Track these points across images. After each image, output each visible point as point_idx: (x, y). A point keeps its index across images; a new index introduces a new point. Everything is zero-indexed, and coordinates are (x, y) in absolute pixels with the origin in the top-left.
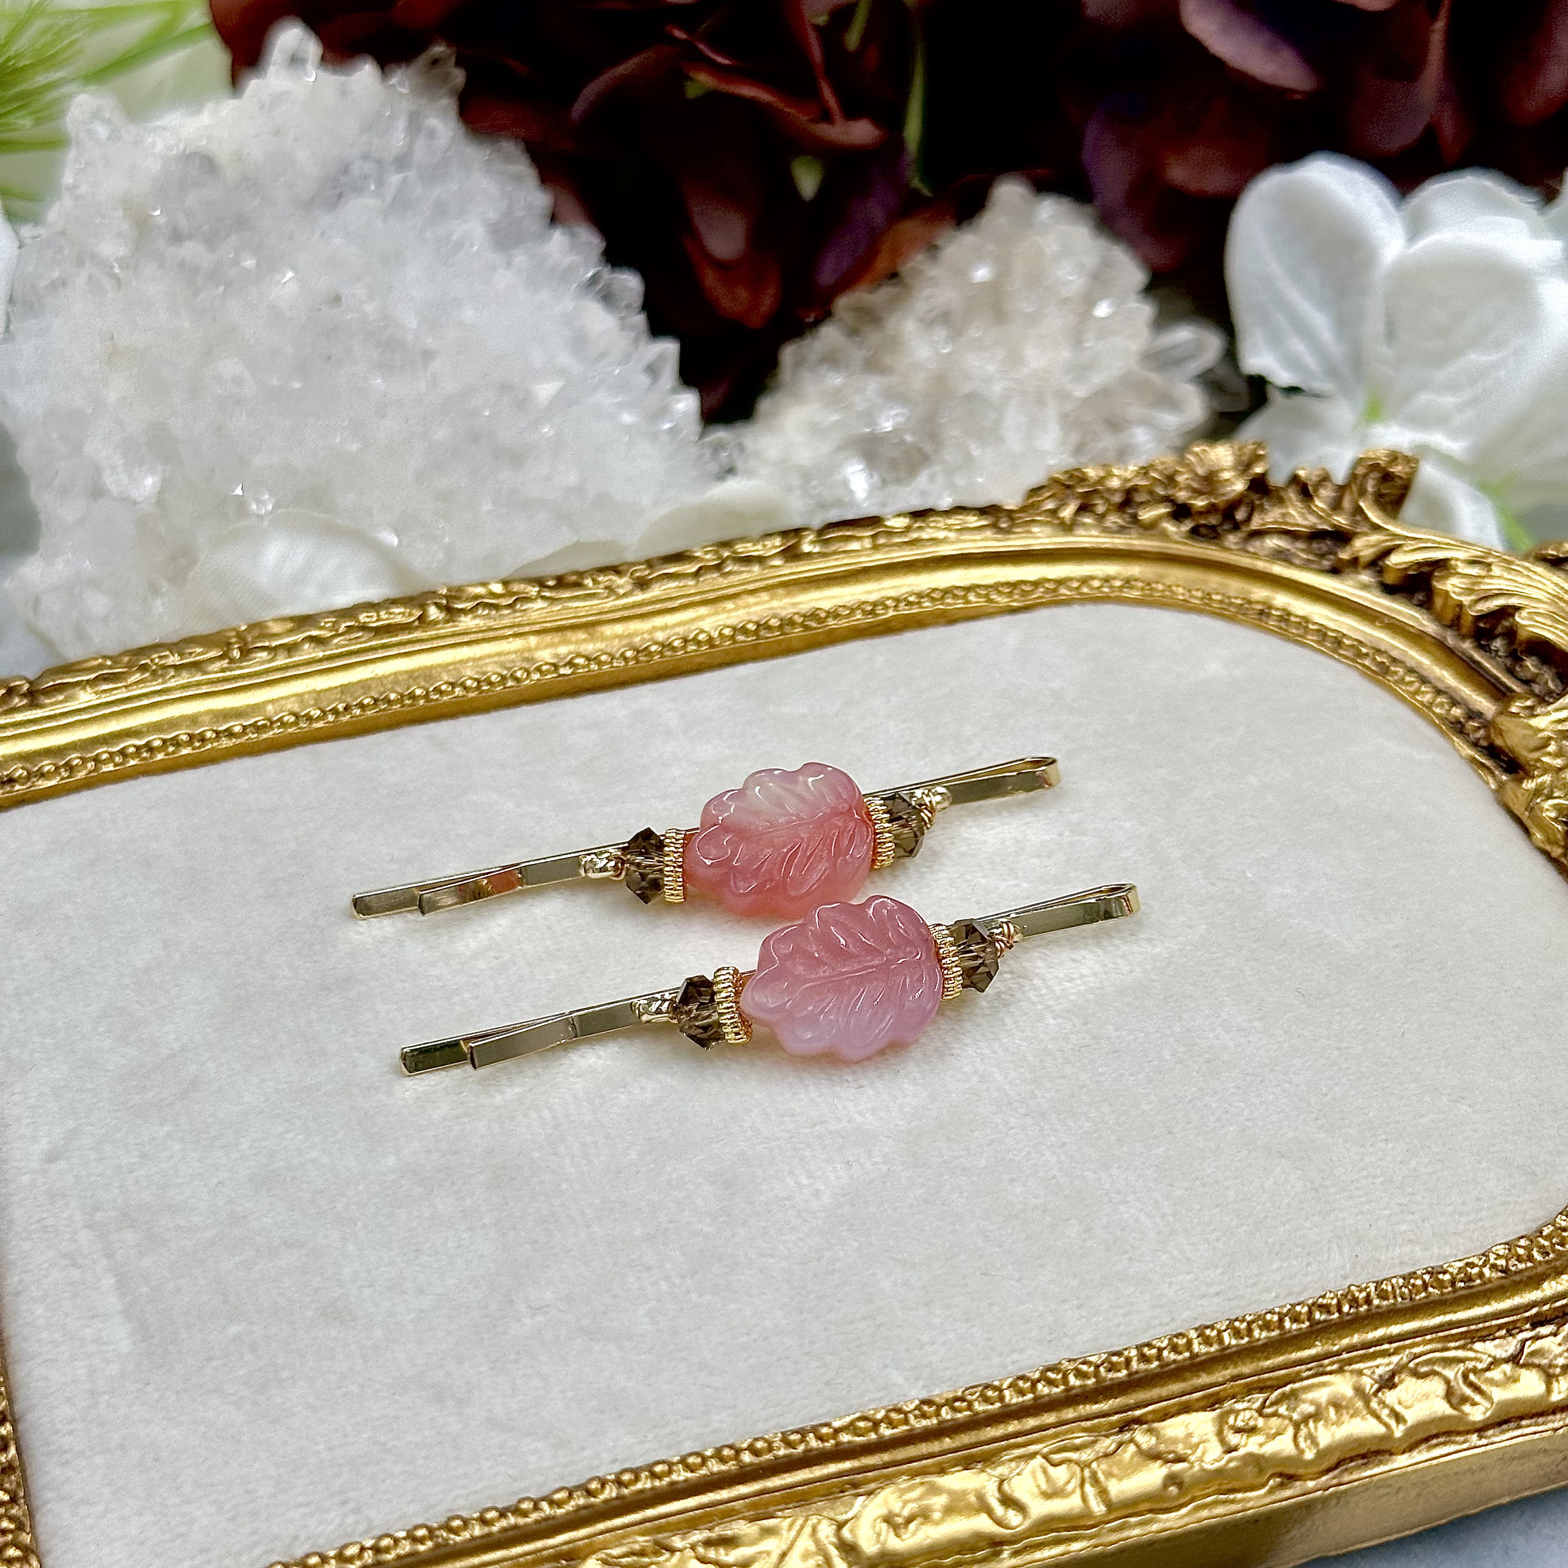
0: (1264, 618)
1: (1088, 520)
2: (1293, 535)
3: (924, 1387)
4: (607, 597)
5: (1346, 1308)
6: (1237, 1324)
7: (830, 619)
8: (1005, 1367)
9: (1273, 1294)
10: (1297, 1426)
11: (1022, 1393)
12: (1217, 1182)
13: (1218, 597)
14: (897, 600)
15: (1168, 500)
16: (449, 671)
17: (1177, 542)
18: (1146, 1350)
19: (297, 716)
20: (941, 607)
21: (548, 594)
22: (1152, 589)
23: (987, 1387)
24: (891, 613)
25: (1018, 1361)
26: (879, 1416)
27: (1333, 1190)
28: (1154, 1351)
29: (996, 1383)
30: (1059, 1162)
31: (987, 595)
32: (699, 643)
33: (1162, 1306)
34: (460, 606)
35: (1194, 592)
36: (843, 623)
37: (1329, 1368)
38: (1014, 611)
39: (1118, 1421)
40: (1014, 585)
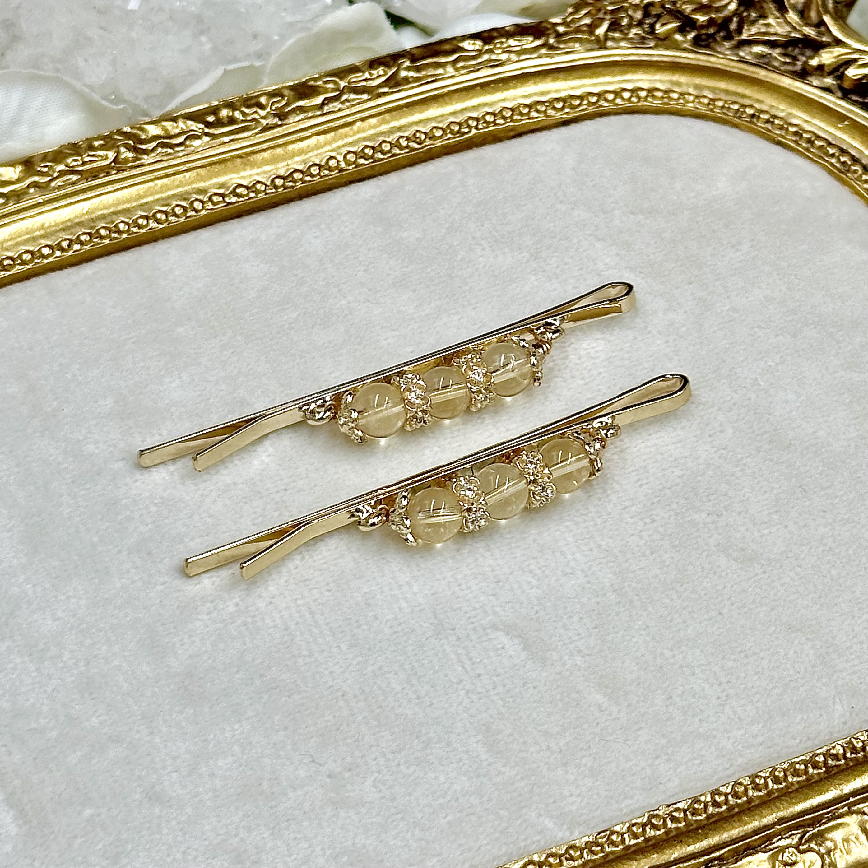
0: (755, 120)
1: (617, 35)
2: (773, 44)
3: (568, 829)
4: (254, 129)
5: (848, 755)
6: (777, 773)
7: (427, 140)
8: (621, 810)
9: (798, 741)
10: (822, 857)
11: (636, 836)
12: (755, 654)
13: (720, 104)
14: (477, 119)
15: (676, 14)
16: (142, 205)
17: (685, 50)
18: (717, 797)
19: (32, 253)
20: (511, 124)
21: (211, 131)
22: (670, 98)
23: (613, 833)
24: (474, 131)
25: (630, 805)
26: (542, 859)
27: (834, 656)
28: (723, 798)
29: (617, 828)
30: (645, 642)
31: (545, 112)
32: (330, 169)
33: (723, 756)
34: (144, 147)
35: (702, 100)
36: (438, 143)
37: (841, 811)
38: (566, 123)
39: (704, 862)
40: (564, 100)
